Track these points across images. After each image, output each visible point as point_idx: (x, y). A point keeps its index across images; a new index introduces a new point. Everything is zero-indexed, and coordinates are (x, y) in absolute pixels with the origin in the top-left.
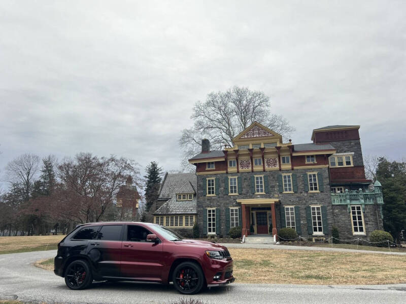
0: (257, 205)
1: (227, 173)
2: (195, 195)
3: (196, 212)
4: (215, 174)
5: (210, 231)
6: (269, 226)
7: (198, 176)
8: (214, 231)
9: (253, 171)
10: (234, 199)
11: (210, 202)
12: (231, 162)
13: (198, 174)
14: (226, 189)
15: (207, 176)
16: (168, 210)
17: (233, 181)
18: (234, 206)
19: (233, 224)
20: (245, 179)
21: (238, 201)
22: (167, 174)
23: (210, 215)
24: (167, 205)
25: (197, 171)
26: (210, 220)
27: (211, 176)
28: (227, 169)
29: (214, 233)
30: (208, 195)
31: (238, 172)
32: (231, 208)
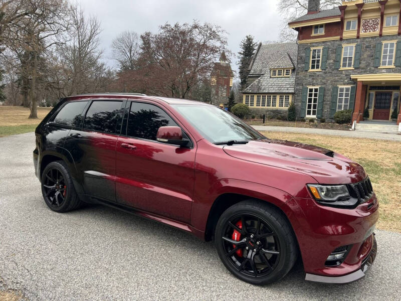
0: (381, 82)
1: (341, 39)
2: (294, 70)
3: (293, 91)
4: (324, 42)
5: (309, 113)
6: (392, 110)
7: (299, 46)
8: (314, 114)
9: (381, 35)
10: (346, 75)
11: (313, 79)
12: (349, 23)
13: (299, 42)
14: (337, 61)
15: (312, 45)
16: (259, 88)
17: (349, 50)
18: (344, 84)
19: (340, 107)
20: (367, 47)
21: (353, 77)
22: (261, 45)
23: (311, 95)
24: (259, 82)
25: (299, 38)
26: (310, 101)
27: (318, 44)
28: (342, 34)
29: (314, 117)
30: (311, 70)
31: (358, 37)
32: (340, 87)
